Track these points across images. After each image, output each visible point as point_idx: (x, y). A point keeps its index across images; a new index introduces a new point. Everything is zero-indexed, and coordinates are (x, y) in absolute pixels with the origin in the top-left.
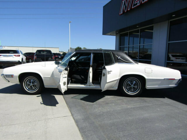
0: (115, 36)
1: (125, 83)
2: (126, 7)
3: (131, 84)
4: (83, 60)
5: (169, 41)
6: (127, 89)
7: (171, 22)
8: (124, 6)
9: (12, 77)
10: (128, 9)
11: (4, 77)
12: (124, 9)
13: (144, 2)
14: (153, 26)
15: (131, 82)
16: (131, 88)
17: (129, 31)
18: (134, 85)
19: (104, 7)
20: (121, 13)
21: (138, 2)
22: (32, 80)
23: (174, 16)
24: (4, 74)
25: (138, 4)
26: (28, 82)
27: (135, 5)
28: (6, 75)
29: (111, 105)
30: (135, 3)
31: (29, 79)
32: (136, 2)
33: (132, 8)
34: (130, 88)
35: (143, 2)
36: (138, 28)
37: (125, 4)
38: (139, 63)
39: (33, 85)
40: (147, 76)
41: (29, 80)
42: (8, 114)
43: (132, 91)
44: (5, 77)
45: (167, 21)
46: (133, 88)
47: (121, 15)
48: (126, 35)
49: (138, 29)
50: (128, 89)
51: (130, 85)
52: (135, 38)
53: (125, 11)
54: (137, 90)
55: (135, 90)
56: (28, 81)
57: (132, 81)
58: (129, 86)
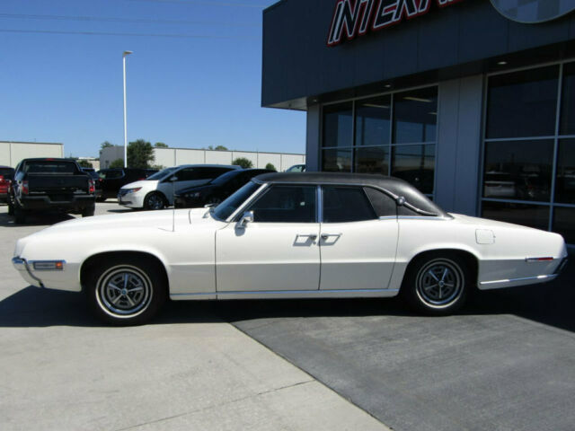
0: (305, 113)
1: (420, 277)
2: (351, 24)
3: (436, 278)
4: (197, 195)
5: (487, 137)
6: (426, 295)
7: (490, 78)
8: (345, 18)
9: (61, 268)
10: (360, 32)
11: (28, 269)
12: (344, 28)
13: (413, 14)
14: (437, 87)
15: (436, 270)
16: (437, 289)
17: (354, 99)
18: (446, 281)
19: (266, 12)
20: (335, 40)
21: (395, 12)
22: (127, 276)
23: (503, 63)
24: (28, 260)
25: (393, 20)
26: (110, 285)
27: (381, 20)
28: (35, 263)
29: (398, 342)
30: (383, 14)
31: (115, 275)
32: (386, 11)
33: (375, 27)
34: (433, 288)
35: (409, 15)
36: (388, 89)
37: (346, 12)
38: (453, 215)
39: (129, 294)
40: (483, 253)
41: (115, 278)
42: (117, 391)
43: (440, 297)
44: (32, 268)
45: (481, 76)
46: (443, 289)
47: (334, 45)
48: (345, 108)
49: (388, 93)
50: (429, 294)
51: (433, 282)
52: (367, 120)
53: (350, 36)
54: (452, 296)
55: (447, 294)
56: (113, 280)
57: (440, 270)
58: (431, 284)
